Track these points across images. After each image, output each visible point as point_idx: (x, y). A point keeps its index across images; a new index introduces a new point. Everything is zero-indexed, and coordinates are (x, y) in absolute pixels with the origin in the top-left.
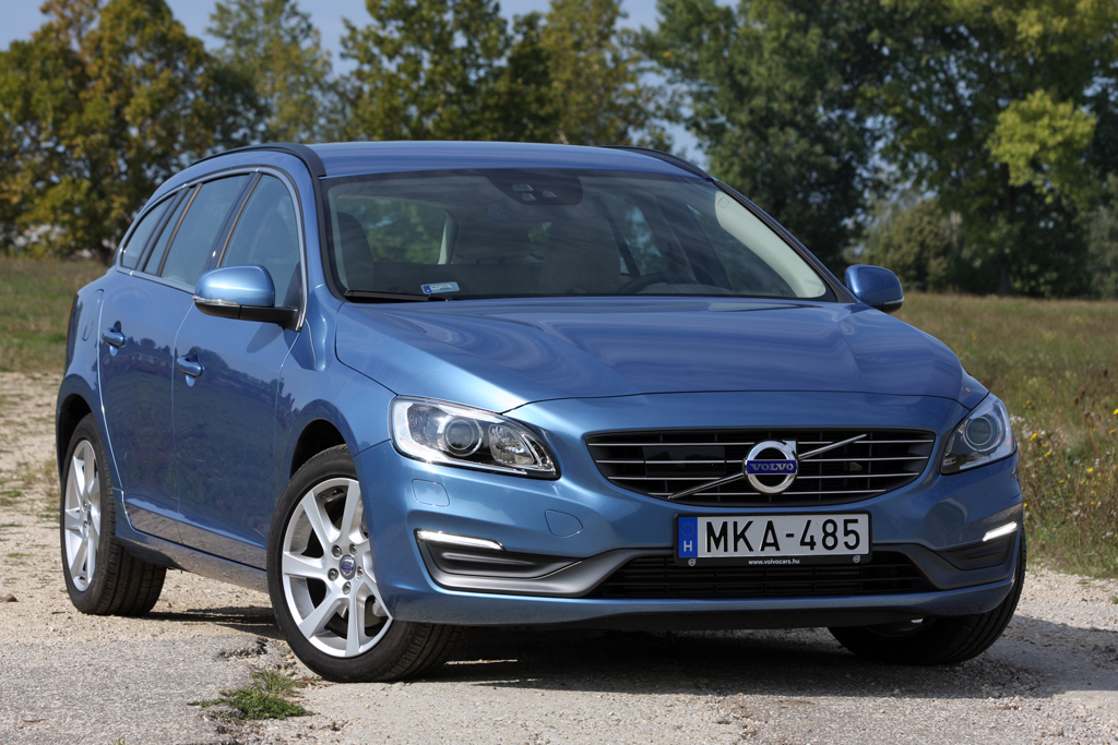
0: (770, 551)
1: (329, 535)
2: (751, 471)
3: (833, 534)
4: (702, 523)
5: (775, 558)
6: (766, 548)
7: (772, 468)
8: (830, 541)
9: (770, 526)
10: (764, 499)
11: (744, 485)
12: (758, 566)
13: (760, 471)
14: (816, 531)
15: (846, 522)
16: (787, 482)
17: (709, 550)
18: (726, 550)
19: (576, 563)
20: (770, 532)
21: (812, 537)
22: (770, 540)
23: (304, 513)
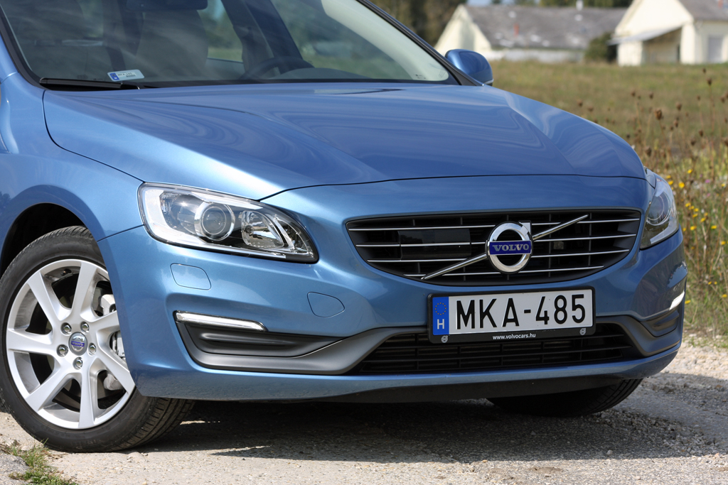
0: (511, 327)
1: (56, 313)
2: (493, 252)
3: (563, 309)
4: (453, 301)
5: (515, 333)
6: (508, 324)
7: (511, 249)
8: (561, 316)
9: (511, 303)
10: (504, 277)
11: (487, 265)
12: (501, 341)
13: (501, 251)
14: (549, 307)
15: (574, 297)
16: (523, 261)
17: (459, 327)
18: (473, 327)
19: (336, 343)
20: (511, 308)
21: (546, 312)
22: (511, 316)
23: (30, 291)
